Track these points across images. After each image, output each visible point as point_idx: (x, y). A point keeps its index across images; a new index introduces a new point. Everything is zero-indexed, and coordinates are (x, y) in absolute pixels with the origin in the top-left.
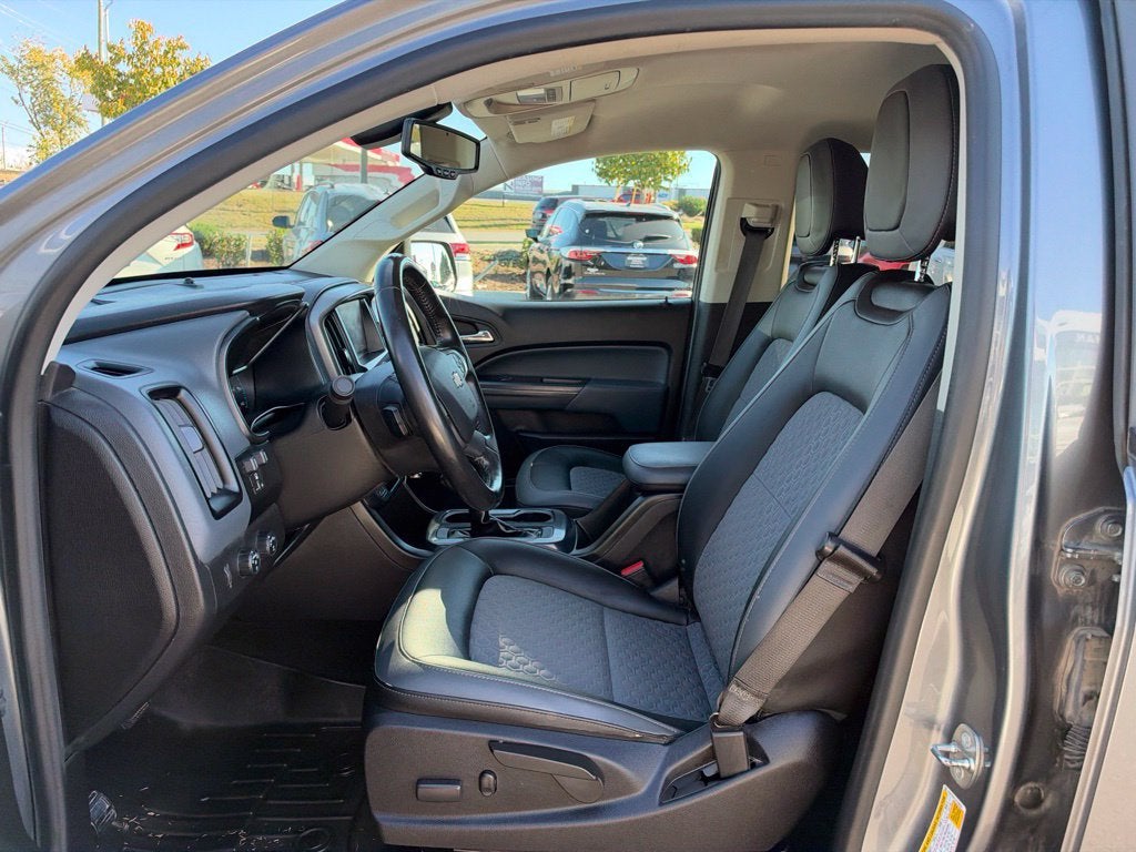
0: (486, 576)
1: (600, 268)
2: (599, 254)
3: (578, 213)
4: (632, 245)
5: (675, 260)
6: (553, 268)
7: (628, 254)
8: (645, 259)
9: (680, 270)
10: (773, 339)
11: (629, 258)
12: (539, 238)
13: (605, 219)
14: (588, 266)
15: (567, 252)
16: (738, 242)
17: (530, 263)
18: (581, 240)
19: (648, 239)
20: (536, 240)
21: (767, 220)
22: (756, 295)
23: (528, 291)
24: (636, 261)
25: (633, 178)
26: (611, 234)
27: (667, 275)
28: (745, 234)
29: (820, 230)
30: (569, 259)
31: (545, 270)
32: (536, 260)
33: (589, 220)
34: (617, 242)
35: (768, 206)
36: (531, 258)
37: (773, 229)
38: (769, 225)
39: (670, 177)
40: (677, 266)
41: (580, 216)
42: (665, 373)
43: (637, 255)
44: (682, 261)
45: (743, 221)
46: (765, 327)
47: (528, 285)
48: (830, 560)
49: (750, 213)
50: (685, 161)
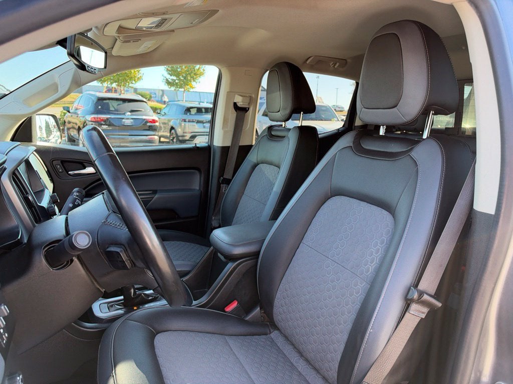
0: (152, 336)
1: (109, 125)
2: (107, 119)
3: (93, 98)
4: (124, 114)
5: (147, 121)
6: (81, 126)
7: (123, 118)
8: (132, 121)
9: (150, 126)
10: (258, 164)
11: (123, 120)
12: (71, 111)
13: (107, 101)
14: (102, 124)
15: (89, 118)
16: (233, 115)
17: (66, 124)
18: (97, 111)
19: (132, 111)
20: (69, 112)
21: (247, 104)
22: (244, 142)
23: (66, 138)
24: (128, 122)
25: (115, 82)
26: (112, 109)
27: (144, 128)
28: (236, 111)
29: (285, 109)
30: (91, 121)
31: (77, 127)
32: (69, 123)
33: (101, 102)
34: (116, 112)
35: (247, 97)
36: (67, 121)
37: (249, 108)
38: (247, 106)
39: (134, 82)
40: (149, 124)
41: (95, 100)
42: (198, 184)
43: (128, 119)
44: (150, 122)
45: (235, 104)
46: (252, 157)
47: (66, 135)
48: (416, 303)
49: (239, 100)
50: (140, 75)
